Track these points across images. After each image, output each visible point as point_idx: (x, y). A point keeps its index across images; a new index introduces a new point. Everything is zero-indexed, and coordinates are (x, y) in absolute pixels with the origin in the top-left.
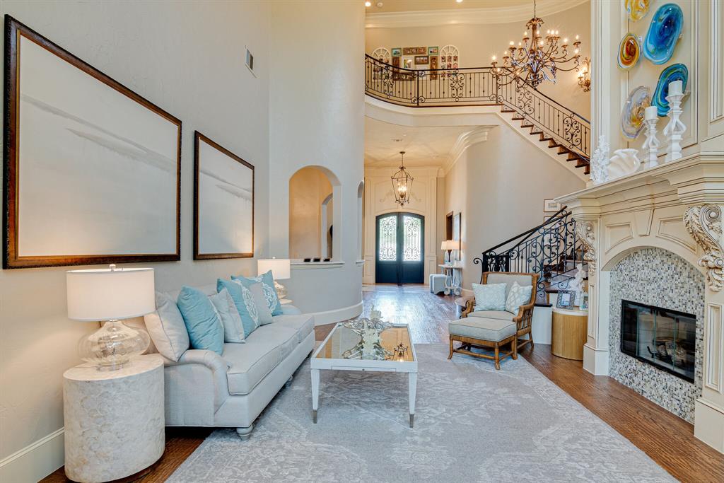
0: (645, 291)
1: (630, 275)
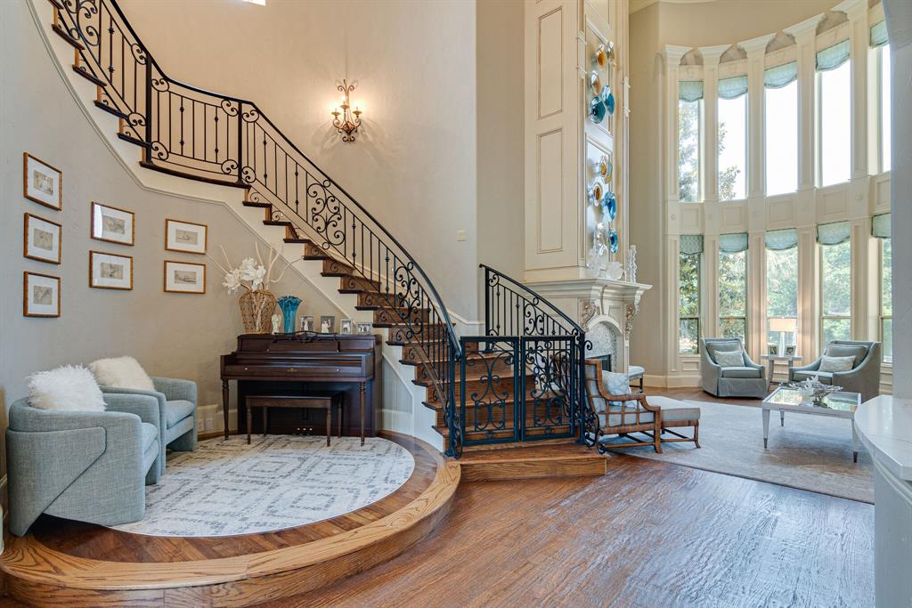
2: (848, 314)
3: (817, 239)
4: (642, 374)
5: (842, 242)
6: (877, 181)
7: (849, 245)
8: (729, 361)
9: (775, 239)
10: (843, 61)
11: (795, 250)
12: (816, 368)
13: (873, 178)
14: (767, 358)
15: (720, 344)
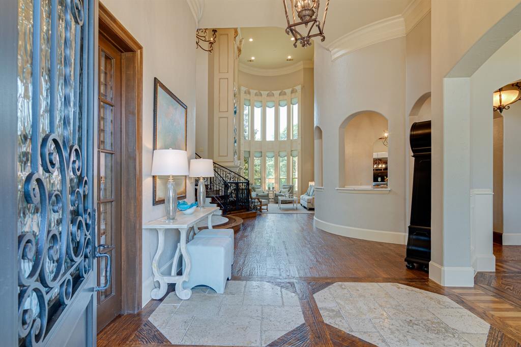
2: (286, 178)
3: (279, 155)
6: (292, 141)
7: (286, 158)
9: (268, 154)
10: (285, 105)
11: (273, 159)
14: (268, 191)
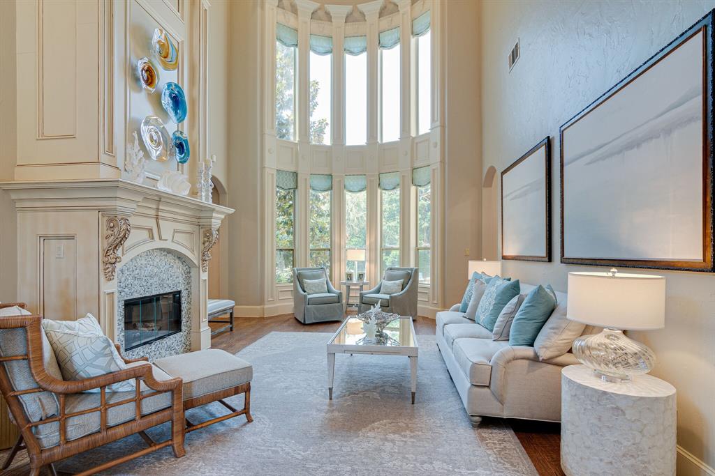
0: (149, 284)
1: (133, 274)
2: (398, 246)
3: (379, 185)
4: (232, 308)
5: (394, 188)
6: (416, 141)
7: (398, 192)
8: (316, 290)
9: (352, 183)
10: (396, 43)
11: (364, 193)
12: (378, 291)
13: (414, 138)
14: (345, 284)
15: (308, 273)
